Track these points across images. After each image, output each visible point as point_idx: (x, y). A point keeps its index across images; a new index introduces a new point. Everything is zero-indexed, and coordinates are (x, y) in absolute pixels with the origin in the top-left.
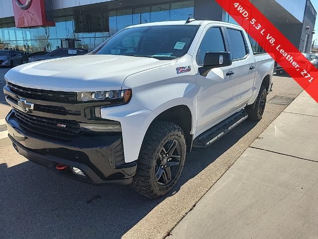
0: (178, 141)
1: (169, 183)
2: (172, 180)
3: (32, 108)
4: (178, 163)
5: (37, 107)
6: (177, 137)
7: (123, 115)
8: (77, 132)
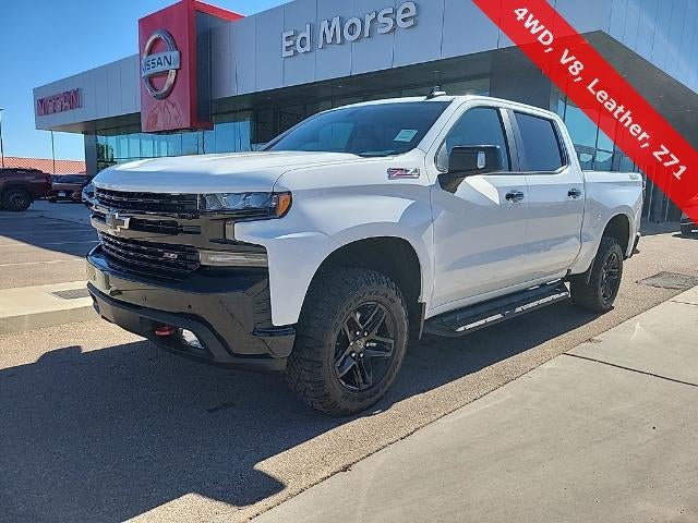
0: (388, 309)
1: (367, 389)
2: (373, 386)
3: (126, 226)
4: (389, 354)
5: (134, 225)
6: (385, 300)
7: (271, 235)
8: (195, 267)
